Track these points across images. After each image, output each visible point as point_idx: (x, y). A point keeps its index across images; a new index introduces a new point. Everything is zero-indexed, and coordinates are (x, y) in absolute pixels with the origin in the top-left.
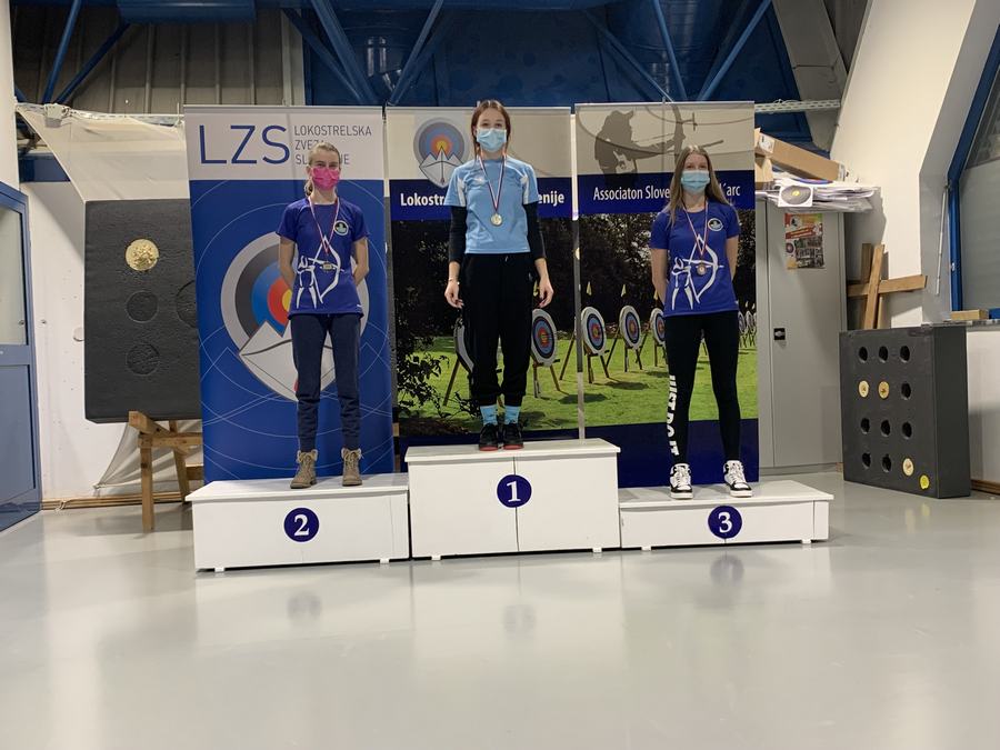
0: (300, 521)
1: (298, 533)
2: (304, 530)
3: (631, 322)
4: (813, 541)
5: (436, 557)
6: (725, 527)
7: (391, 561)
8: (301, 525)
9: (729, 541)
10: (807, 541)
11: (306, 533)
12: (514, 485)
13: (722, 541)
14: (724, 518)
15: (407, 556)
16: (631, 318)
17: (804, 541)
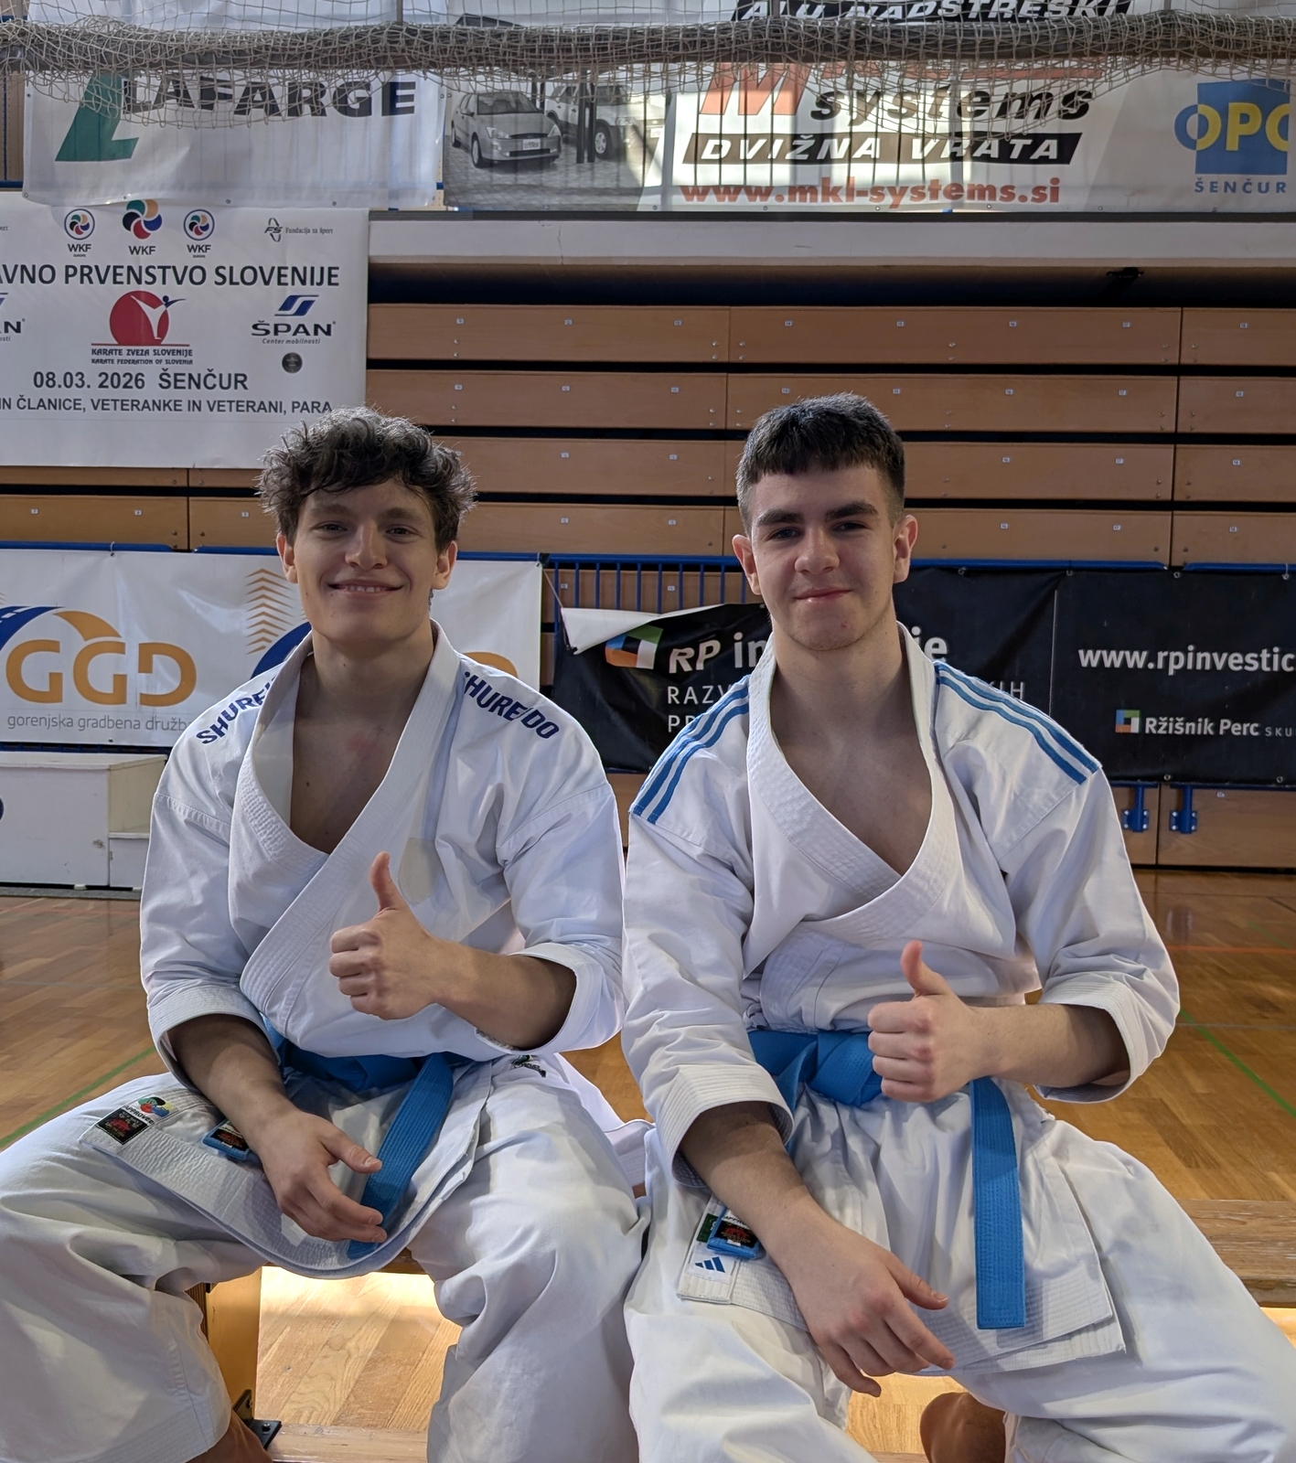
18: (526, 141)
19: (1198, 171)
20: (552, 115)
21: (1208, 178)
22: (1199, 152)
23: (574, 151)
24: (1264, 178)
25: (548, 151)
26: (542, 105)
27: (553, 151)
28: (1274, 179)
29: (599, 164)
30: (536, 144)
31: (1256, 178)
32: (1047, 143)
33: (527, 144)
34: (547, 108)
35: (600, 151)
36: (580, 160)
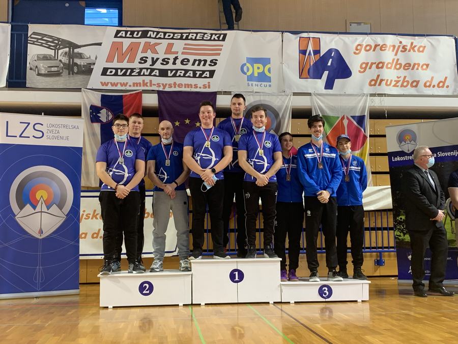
0: (146, 286)
1: (144, 292)
2: (147, 290)
4: (362, 301)
5: (203, 304)
6: (325, 294)
7: (184, 305)
8: (146, 288)
10: (359, 300)
11: (148, 292)
12: (237, 273)
13: (324, 300)
14: (325, 290)
15: (191, 303)
17: (358, 301)
18: (52, 68)
19: (248, 81)
20: (60, 61)
21: (250, 83)
22: (248, 76)
23: (67, 71)
24: (265, 83)
25: (59, 71)
26: (58, 58)
27: (61, 71)
28: (268, 84)
29: (75, 75)
30: (56, 69)
31: (263, 83)
32: (206, 73)
33: (53, 69)
34: (59, 59)
35: (75, 72)
36: (69, 74)
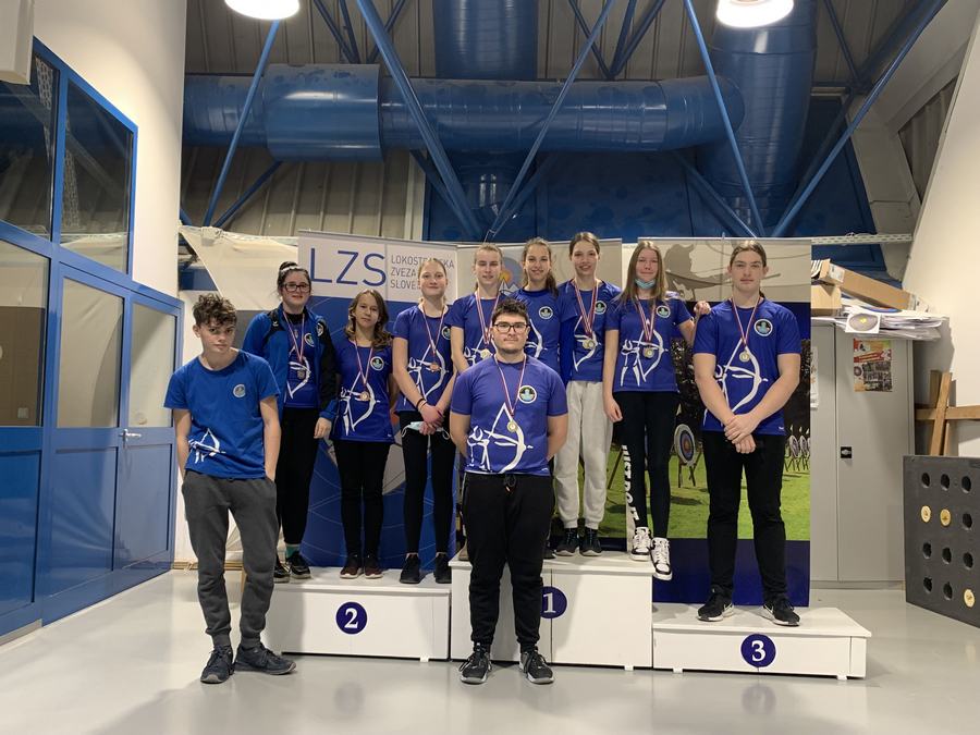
3: (685, 440)
4: (849, 678)
6: (758, 656)
7: (430, 660)
9: (762, 670)
10: (842, 677)
13: (754, 669)
14: (757, 646)
15: (445, 657)
16: (685, 436)
